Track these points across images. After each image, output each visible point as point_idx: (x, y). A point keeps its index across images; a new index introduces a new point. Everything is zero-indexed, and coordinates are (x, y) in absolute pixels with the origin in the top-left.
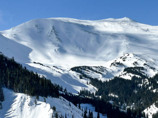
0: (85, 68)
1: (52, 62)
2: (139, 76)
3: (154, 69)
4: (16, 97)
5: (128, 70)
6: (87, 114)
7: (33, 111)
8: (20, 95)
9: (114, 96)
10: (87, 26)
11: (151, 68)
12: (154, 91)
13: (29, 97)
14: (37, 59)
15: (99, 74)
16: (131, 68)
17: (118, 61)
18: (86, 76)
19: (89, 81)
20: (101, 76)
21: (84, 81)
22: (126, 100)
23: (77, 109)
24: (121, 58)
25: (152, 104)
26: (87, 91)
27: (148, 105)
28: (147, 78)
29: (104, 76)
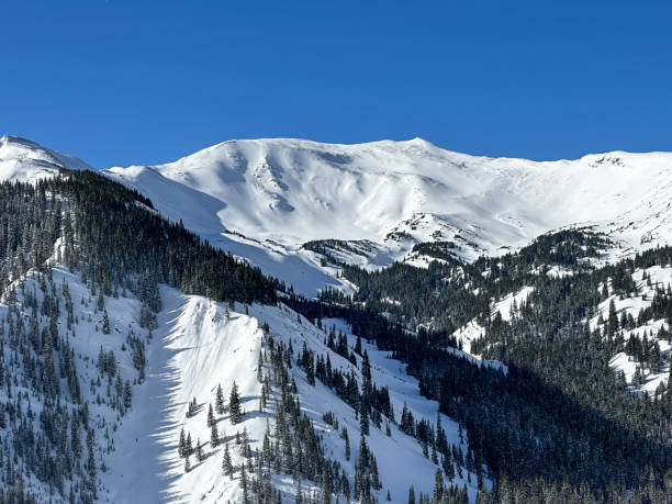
0: (332, 243)
1: (264, 230)
2: (443, 262)
3: (475, 246)
4: (185, 302)
5: (422, 248)
6: (336, 341)
7: (222, 333)
8: (194, 299)
9: (391, 302)
10: (338, 155)
11: (470, 244)
12: (476, 292)
13: (213, 302)
14: (233, 225)
15: (362, 257)
16: (429, 244)
17: (400, 230)
18: (334, 261)
19: (340, 271)
20: (365, 260)
21: (330, 271)
22: (417, 312)
23: (314, 328)
24: (407, 223)
25: (470, 320)
26: (336, 293)
27: (463, 322)
28: (463, 266)
29: (371, 261)
